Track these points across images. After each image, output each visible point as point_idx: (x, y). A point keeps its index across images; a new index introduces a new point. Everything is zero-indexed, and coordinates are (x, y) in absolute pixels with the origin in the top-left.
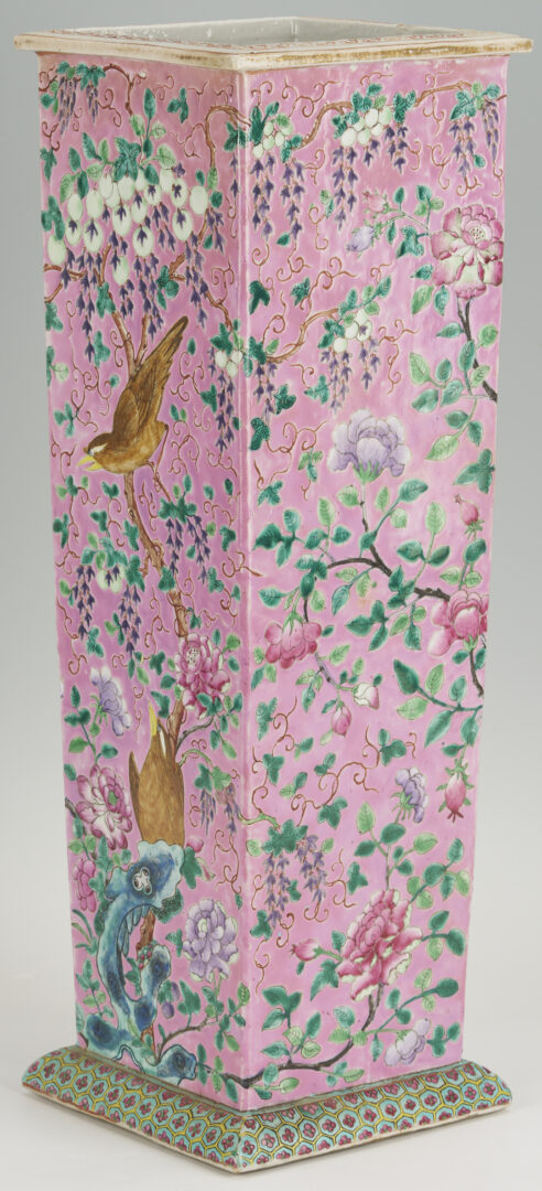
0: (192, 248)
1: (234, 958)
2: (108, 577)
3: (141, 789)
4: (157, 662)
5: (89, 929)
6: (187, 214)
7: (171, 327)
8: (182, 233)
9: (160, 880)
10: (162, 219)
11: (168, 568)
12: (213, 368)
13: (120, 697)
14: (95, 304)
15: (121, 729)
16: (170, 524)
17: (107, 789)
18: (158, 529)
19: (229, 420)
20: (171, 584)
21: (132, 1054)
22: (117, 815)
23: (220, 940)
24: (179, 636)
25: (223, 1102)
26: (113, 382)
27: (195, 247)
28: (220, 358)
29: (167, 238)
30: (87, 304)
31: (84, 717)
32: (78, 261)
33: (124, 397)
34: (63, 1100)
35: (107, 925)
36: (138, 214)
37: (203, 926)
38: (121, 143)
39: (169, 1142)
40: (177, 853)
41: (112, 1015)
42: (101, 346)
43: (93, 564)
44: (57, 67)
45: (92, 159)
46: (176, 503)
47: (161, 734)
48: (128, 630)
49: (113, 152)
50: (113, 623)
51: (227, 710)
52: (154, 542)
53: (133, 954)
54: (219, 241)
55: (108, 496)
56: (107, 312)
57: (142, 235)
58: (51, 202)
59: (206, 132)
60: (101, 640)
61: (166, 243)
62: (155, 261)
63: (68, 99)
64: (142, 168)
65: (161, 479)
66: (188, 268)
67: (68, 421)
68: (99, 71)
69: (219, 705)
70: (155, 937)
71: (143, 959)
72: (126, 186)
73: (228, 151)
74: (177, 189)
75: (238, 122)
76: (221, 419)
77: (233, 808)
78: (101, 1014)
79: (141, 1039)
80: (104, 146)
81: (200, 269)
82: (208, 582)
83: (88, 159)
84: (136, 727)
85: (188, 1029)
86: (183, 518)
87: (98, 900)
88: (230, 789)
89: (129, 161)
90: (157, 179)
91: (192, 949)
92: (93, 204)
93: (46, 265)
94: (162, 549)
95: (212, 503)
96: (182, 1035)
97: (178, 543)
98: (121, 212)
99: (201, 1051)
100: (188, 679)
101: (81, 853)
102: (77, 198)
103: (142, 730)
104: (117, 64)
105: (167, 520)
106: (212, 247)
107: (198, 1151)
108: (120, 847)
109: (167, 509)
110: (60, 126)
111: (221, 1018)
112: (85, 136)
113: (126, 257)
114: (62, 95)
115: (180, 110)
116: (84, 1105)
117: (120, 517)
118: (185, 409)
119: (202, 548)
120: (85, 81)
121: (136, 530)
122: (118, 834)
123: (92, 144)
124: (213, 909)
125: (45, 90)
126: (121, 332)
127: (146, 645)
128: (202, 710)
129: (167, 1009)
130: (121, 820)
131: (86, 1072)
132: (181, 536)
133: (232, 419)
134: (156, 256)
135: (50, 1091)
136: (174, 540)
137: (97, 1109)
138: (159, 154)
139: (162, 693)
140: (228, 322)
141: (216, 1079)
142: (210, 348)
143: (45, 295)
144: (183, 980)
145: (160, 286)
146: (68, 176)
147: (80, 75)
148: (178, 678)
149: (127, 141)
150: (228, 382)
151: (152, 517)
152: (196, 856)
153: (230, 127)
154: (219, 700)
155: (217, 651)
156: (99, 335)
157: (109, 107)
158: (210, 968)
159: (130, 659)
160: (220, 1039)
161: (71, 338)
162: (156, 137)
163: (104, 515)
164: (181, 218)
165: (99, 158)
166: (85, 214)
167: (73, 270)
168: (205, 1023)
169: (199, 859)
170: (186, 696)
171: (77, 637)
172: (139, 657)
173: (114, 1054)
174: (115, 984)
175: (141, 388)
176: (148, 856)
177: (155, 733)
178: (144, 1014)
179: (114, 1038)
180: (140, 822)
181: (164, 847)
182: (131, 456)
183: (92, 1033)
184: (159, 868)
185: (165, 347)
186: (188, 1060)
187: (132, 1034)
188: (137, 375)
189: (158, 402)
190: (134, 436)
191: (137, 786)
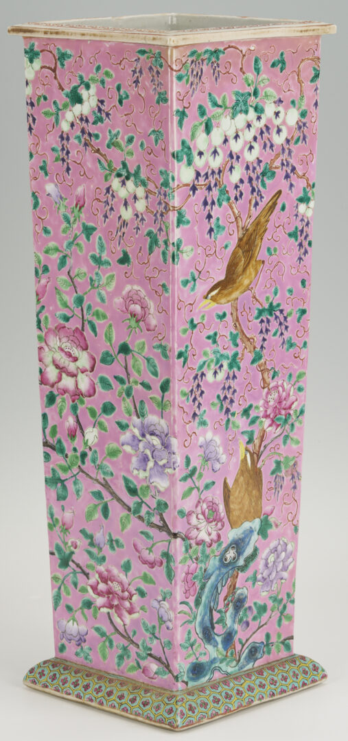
0: (286, 147)
1: (290, 567)
2: (215, 373)
3: (231, 497)
4: (246, 412)
5: (191, 609)
6: (283, 128)
7: (270, 199)
8: (279, 140)
9: (243, 547)
10: (266, 134)
11: (258, 349)
12: (297, 215)
13: (219, 447)
14: (216, 201)
15: (217, 466)
16: (262, 321)
17: (207, 510)
18: (252, 327)
19: (305, 244)
20: (260, 358)
21: (220, 669)
22: (214, 523)
23: (283, 561)
24: (264, 388)
26: (226, 246)
27: (288, 146)
28: (302, 208)
29: (269, 145)
30: (209, 202)
31: (194, 472)
32: (203, 176)
33: (234, 254)
34: (212, 717)
35: (204, 598)
36: (248, 135)
38: (237, 94)
39: (286, 691)
40: (256, 524)
41: (205, 654)
42: (218, 227)
43: (204, 369)
44: (189, 54)
45: (216, 108)
46: (267, 306)
47: (248, 455)
48: (225, 402)
49: (230, 99)
50: (216, 401)
51: (294, 418)
52: (250, 337)
53: (221, 606)
54: (305, 138)
55: (219, 320)
56: (225, 203)
57: (251, 148)
58: (183, 143)
59: (298, 75)
60: (207, 416)
61: (268, 148)
62: (259, 161)
63: (197, 73)
64: (251, 106)
65: (257, 296)
66: (282, 160)
67: (193, 282)
68: (220, 51)
69: (289, 417)
70: (237, 586)
71: (228, 604)
72: (241, 119)
73: (313, 84)
74: (277, 114)
75: (320, 65)
76: (301, 245)
77: (296, 475)
78: (197, 659)
79: (226, 656)
80: (224, 98)
81: (291, 158)
82: (286, 346)
83: (212, 109)
84: (229, 460)
85: (259, 628)
86: (271, 314)
87: (198, 585)
88: (294, 465)
89: (242, 103)
90: (262, 111)
91: (263, 578)
92: (217, 137)
93: (178, 185)
94: (255, 339)
95: (292, 297)
96: (255, 635)
97: (267, 330)
98: (237, 137)
99: (268, 636)
100: (268, 413)
101: (189, 562)
102: (204, 135)
103: (234, 460)
104: (233, 45)
105: (260, 319)
106: (300, 143)
107: (304, 684)
108: (215, 542)
109: (261, 312)
110: (191, 92)
111: (281, 607)
112: (210, 94)
113: (239, 164)
114: (192, 72)
115: (280, 65)
116: (227, 710)
117: (226, 330)
118: (277, 247)
119: (283, 327)
120: (209, 59)
121: (237, 334)
122: (214, 536)
123: (215, 98)
124: (279, 544)
125: (179, 70)
126: (233, 212)
127: (240, 405)
128: (278, 426)
129: (245, 625)
130: (216, 525)
131: (210, 695)
132: (269, 326)
133: (307, 242)
134: (260, 159)
135: (202, 718)
136: (264, 330)
137: (236, 706)
138: (264, 94)
139: (249, 429)
140: (308, 185)
141: (278, 646)
142: (295, 205)
143: (176, 206)
144: (255, 601)
145: (263, 176)
146: (197, 123)
147: (206, 56)
148: (261, 414)
149: (241, 91)
150: (306, 221)
151: (250, 321)
152: (269, 517)
153: (315, 69)
154: (290, 414)
155: (290, 385)
156: (218, 219)
157: (228, 72)
158: (275, 582)
159: (227, 419)
160: (280, 620)
161: (196, 228)
162: (262, 85)
163: (216, 334)
164: (279, 131)
165: (220, 106)
166: (210, 145)
167: (200, 183)
168: (270, 618)
169: (272, 519)
170: (267, 422)
171: (190, 422)
172: (233, 414)
173: (207, 678)
174: (208, 634)
175: (247, 244)
176: (236, 537)
177: (243, 457)
178: (229, 638)
179: (207, 668)
180: (231, 518)
181: (247, 525)
182: (237, 289)
183: (191, 675)
184: (242, 540)
185: (265, 213)
186: (258, 647)
187: (220, 656)
188: (244, 236)
189: (258, 248)
190: (240, 275)
191: (229, 497)
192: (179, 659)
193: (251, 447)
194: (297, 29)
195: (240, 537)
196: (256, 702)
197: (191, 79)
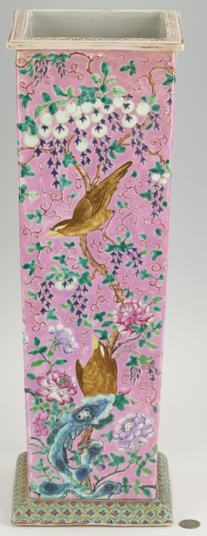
0: (137, 130)
1: (150, 435)
2: (65, 284)
3: (84, 375)
4: (99, 317)
5: (43, 444)
6: (134, 116)
7: (119, 167)
8: (128, 125)
9: (97, 412)
10: (114, 119)
11: (110, 274)
12: (150, 182)
13: (70, 336)
14: (61, 162)
15: (69, 350)
16: (113, 254)
17: (59, 379)
18: (105, 257)
19: (160, 204)
20: (113, 280)
21: (74, 492)
22: (66, 389)
23: (141, 429)
24: (117, 302)
25: (141, 498)
26: (73, 196)
27: (139, 130)
28: (155, 177)
29: (118, 127)
30: (54, 163)
31: (43, 350)
32: (48, 144)
33: (82, 203)
34: (45, 523)
35: (56, 440)
36: (97, 119)
37: (128, 426)
38: (83, 88)
39: (124, 523)
40: (112, 398)
41: (58, 478)
42: (65, 181)
43: (53, 280)
44: (33, 56)
45: (60, 96)
46: (119, 244)
47: (102, 348)
48: (77, 306)
49: (77, 91)
50: (66, 304)
51: (152, 329)
52: (101, 264)
53: (75, 448)
54: (157, 126)
55: (67, 247)
56: (71, 165)
57: (98, 128)
58: (27, 118)
59: (149, 79)
60: (57, 313)
61: (117, 130)
62: (108, 139)
63: (42, 70)
64: (99, 98)
65: (108, 235)
66: (133, 140)
67: (38, 217)
68: (66, 56)
69: (145, 328)
70: (92, 438)
71: (83, 449)
72: (87, 107)
73: (165, 86)
74: (126, 106)
75: (174, 73)
76: (155, 204)
77: (154, 370)
79: (81, 484)
80: (70, 90)
81: (143, 139)
82: (140, 276)
83: (57, 96)
84: (81, 348)
85: (115, 472)
86: (123, 250)
87: (50, 430)
88: (152, 363)
89: (89, 95)
90: (111, 102)
91: (119, 437)
92: (61, 117)
93: (22, 148)
94: (107, 266)
95: (146, 241)
96: (111, 476)
97: (119, 262)
98: (83, 119)
99: (125, 480)
100: (123, 320)
101: (39, 411)
102: (49, 115)
103: (86, 348)
104: (80, 52)
105: (111, 252)
106: (152, 129)
107: (145, 522)
108: (68, 403)
109: (111, 248)
110: (35, 83)
111: (140, 462)
112: (55, 86)
113: (86, 138)
114: (37, 68)
115: (130, 70)
116: (61, 522)
117: (75, 256)
118: (127, 202)
119: (137, 261)
120: (54, 61)
121: (87, 260)
122: (66, 397)
123: (60, 89)
124: (136, 417)
125: (23, 67)
126: (80, 173)
127: (92, 310)
128: (133, 332)
129: (100, 467)
130: (69, 390)
131: (52, 508)
132: (121, 258)
133: (162, 202)
134: (109, 136)
135: (35, 521)
136: (116, 261)
137: (71, 521)
138: (112, 90)
139: (102, 329)
140: (162, 161)
141: (136, 490)
142: (148, 173)
143: (20, 161)
144: (112, 452)
145: (112, 149)
146: (41, 105)
147: (51, 58)
148: (115, 321)
149: (87, 86)
150: (160, 187)
151: (100, 252)
152: (125, 396)
153: (167, 75)
154: (146, 326)
155: (146, 305)
156: (64, 176)
157: (74, 71)
158: (132, 443)
159: (78, 318)
160: (138, 472)
161: (41, 179)
162: (110, 83)
163: (63, 257)
164: (128, 118)
165: (66, 95)
166: (54, 122)
167: (44, 148)
168: (128, 467)
169: (128, 397)
170: (121, 328)
171: (39, 314)
172: (85, 316)
173: (60, 495)
174: (61, 465)
175: (95, 196)
176: (89, 403)
177: (96, 348)
178: (83, 473)
179: (60, 488)
180: (84, 389)
181: (101, 397)
182: (86, 227)
183: (44, 490)
184: (97, 406)
185: (114, 176)
186: (115, 486)
187: (74, 484)
188: (92, 191)
189: (108, 201)
190: (88, 218)
191: (82, 374)
192: (31, 476)
193: (104, 342)
194: (140, 45)
195: (95, 404)
196: (93, 523)
197: (35, 74)
